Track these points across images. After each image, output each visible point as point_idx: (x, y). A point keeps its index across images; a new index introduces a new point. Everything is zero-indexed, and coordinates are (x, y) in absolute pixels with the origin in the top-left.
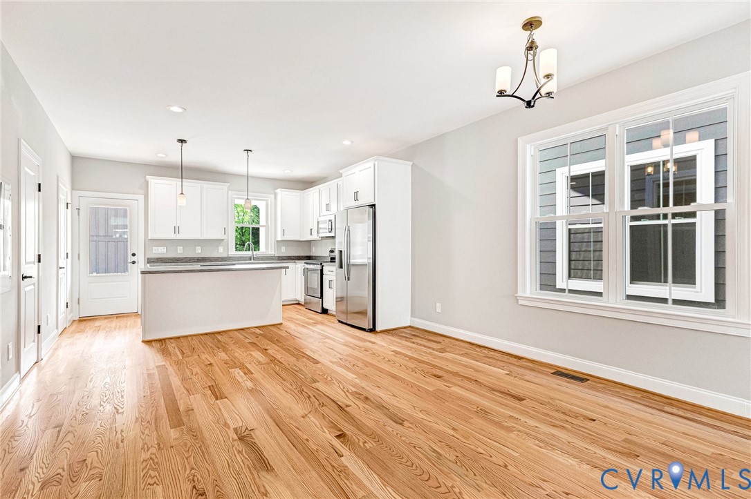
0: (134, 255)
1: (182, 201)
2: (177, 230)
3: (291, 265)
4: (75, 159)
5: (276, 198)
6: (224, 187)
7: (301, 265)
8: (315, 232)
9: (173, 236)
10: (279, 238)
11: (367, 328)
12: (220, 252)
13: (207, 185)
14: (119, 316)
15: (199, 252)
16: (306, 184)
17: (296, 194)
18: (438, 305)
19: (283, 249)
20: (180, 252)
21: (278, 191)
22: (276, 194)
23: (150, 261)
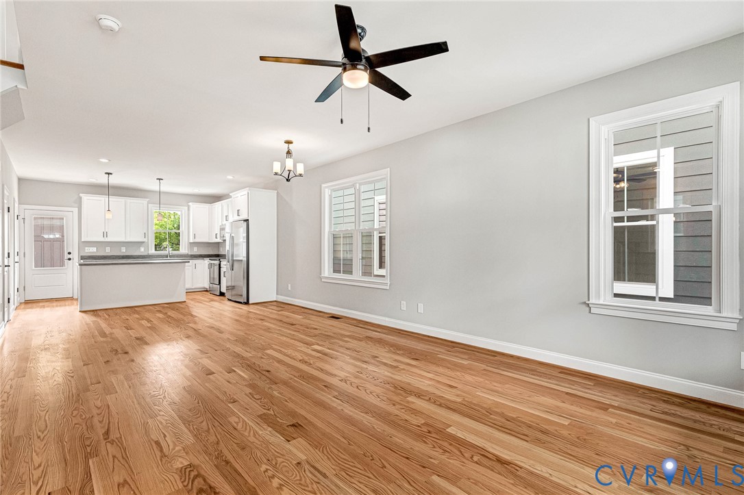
0: (69, 253)
1: (109, 216)
2: (105, 234)
3: (199, 262)
4: (20, 180)
5: (189, 210)
6: (144, 202)
7: (207, 261)
8: (218, 236)
9: (102, 239)
10: (191, 241)
11: (242, 301)
12: (142, 251)
13: (129, 200)
14: (57, 300)
15: (123, 251)
16: (216, 198)
17: (204, 207)
18: (289, 285)
19: (195, 249)
20: (108, 251)
21: (190, 204)
22: (189, 207)
23: (82, 258)
